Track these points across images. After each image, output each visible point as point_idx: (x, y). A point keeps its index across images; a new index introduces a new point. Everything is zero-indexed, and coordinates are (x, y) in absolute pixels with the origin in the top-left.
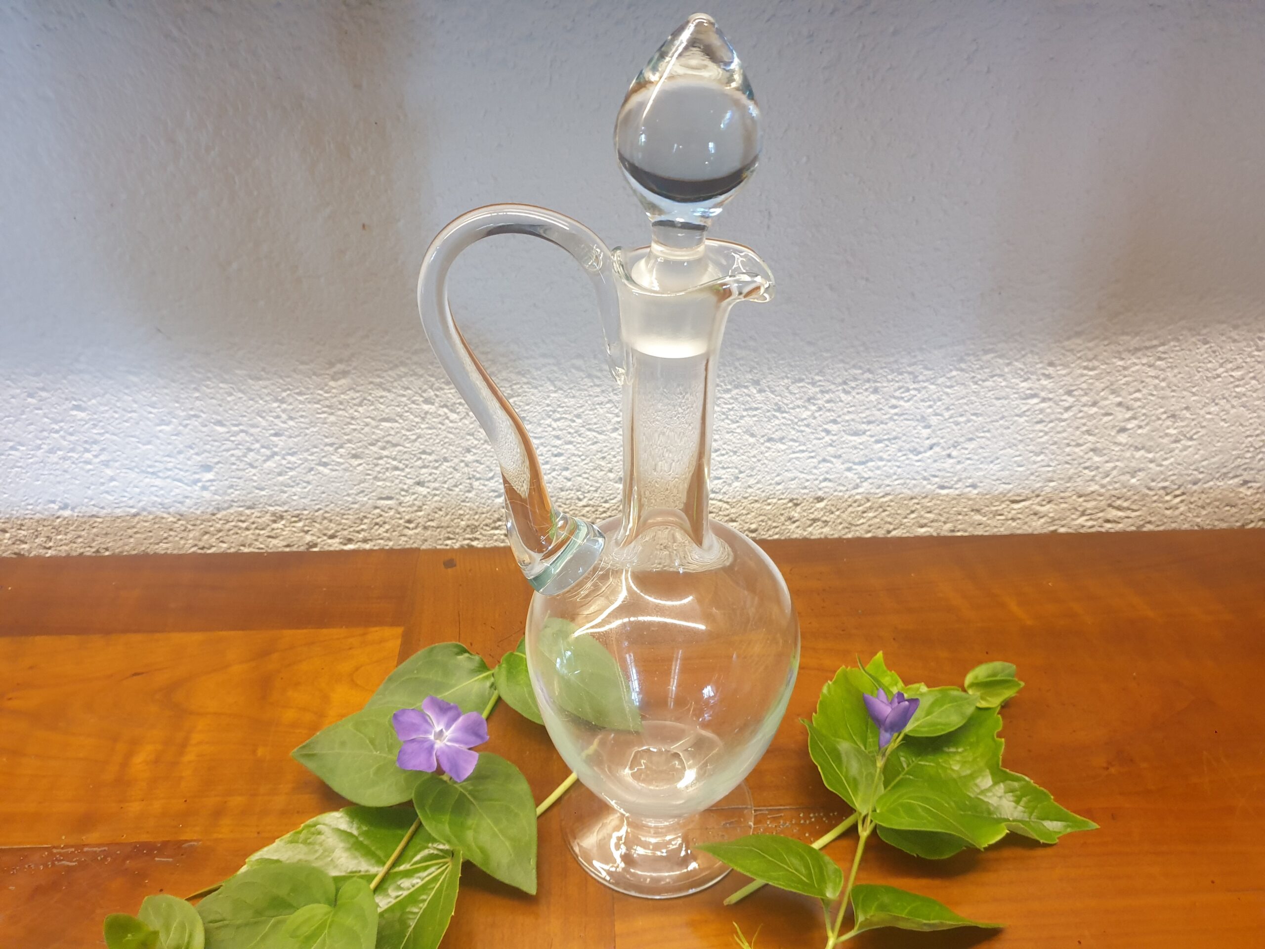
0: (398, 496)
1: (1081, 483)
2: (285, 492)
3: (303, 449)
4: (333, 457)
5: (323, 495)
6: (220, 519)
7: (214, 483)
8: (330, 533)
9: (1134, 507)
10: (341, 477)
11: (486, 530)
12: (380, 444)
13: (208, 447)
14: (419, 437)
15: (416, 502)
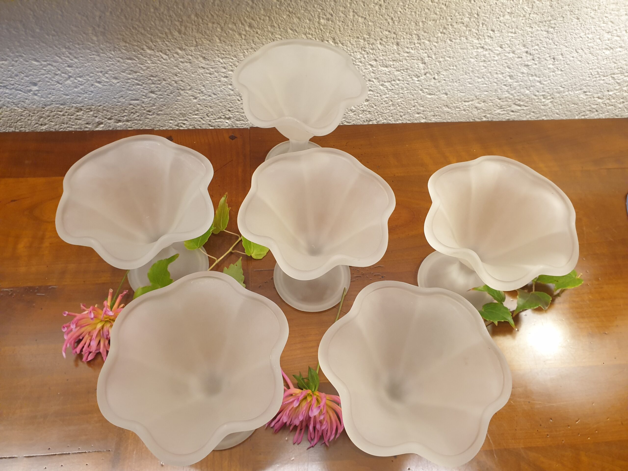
0: (141, 99)
1: (501, 93)
2: (80, 97)
3: (85, 74)
4: (103, 78)
5: (101, 98)
6: (48, 110)
7: (40, 92)
8: (108, 117)
9: (527, 105)
10: (109, 89)
11: (190, 116)
12: (127, 71)
13: (31, 73)
14: (148, 68)
15: (151, 102)
